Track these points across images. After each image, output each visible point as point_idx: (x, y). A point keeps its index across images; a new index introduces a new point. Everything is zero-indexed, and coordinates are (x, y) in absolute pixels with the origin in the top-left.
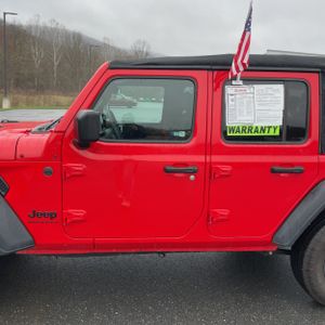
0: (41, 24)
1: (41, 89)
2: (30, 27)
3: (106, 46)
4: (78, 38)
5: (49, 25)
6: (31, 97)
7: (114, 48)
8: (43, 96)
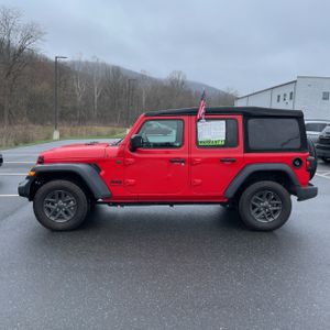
0: (83, 59)
1: (82, 120)
2: (74, 63)
3: (143, 77)
4: (117, 71)
5: (90, 60)
6: (74, 129)
7: (151, 79)
8: (85, 128)
